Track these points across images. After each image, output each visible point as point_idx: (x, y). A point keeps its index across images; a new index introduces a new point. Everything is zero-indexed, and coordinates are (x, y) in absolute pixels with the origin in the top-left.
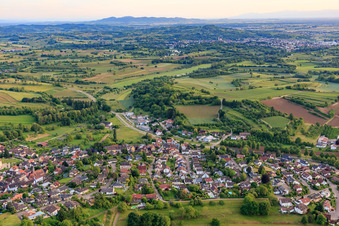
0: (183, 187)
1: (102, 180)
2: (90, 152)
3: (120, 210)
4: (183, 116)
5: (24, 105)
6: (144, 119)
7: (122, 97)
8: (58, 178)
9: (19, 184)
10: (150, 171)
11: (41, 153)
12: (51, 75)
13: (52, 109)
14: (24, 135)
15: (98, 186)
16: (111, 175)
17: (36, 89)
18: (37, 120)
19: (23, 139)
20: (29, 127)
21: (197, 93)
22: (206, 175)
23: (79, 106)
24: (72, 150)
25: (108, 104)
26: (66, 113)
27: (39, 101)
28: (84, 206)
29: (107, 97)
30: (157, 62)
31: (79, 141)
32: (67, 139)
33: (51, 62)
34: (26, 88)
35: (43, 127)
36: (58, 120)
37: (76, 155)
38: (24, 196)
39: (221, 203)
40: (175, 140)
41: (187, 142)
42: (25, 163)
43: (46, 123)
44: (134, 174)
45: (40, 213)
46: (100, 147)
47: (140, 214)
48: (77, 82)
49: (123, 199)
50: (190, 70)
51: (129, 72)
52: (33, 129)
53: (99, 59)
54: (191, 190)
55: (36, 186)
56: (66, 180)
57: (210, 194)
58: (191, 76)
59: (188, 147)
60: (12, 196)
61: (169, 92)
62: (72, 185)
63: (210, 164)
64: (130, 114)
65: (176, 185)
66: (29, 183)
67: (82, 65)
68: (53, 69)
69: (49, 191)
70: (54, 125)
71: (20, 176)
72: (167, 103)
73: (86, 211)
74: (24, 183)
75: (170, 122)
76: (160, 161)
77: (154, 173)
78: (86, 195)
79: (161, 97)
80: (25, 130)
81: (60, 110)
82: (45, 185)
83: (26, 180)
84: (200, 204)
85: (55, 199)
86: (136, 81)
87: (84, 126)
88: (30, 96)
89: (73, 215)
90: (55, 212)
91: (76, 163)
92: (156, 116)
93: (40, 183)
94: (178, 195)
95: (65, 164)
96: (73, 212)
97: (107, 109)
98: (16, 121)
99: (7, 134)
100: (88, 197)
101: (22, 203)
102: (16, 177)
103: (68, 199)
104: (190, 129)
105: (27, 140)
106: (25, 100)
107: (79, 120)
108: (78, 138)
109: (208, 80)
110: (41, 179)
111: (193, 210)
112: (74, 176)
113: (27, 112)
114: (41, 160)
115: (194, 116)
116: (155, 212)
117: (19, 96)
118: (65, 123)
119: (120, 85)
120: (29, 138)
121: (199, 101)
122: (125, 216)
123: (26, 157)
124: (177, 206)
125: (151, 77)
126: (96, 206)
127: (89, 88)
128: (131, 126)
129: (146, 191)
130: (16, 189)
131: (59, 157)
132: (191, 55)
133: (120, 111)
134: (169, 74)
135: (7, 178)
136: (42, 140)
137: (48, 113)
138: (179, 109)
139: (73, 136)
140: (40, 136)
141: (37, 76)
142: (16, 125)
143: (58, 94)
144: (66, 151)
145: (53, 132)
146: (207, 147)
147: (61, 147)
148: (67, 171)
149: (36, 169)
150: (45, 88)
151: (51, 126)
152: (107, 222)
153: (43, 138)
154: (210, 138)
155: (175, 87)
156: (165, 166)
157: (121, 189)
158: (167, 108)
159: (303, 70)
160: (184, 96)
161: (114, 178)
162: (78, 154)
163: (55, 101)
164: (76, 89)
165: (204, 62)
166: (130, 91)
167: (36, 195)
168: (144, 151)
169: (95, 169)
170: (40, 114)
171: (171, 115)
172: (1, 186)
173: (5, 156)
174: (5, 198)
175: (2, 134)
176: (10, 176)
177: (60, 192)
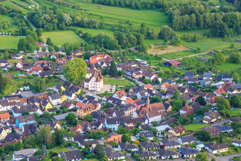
8: (184, 122)
9: (122, 120)
11: (167, 77)
13: (198, 5)
14: (145, 43)
18: (170, 20)
19: (141, 50)
20: (156, 31)
24: (218, 79)
26: (220, 16)
31: (233, 67)
32: (215, 60)
35: (179, 35)
36: (206, 26)
37: (223, 89)
38: (124, 139)
42: (138, 89)
43: (185, 29)
52: (161, 36)
55: (146, 127)
56: (195, 127)
60: (107, 136)
62: (203, 137)
66: (137, 122)
69: (165, 139)
70: (198, 34)
71: (127, 107)
74: (130, 120)
78: (222, 156)
80: (149, 36)
82: (161, 129)
83: (135, 115)
85: (170, 153)
93: (155, 124)
95: (201, 101)
99: (119, 38)
101: (119, 149)
102: (121, 108)
105: (149, 52)
108: (234, 61)
110: (158, 118)
112: (210, 121)
113: (158, 6)
114: (164, 88)
118: (217, 32)
120: (152, 50)
123: (142, 80)
130: (116, 127)
131: (193, 88)
135: (107, 107)
136: (173, 55)
137: (192, 12)
139: (225, 57)
140: (171, 49)
142: (137, 26)
144: (207, 80)
145: (194, 46)
147: (201, 72)
148: (201, 114)
149: (153, 101)
151: (191, 34)
153: (175, 52)
162: (227, 87)
167: (142, 141)
170: (177, 12)
172: (96, 118)
173: (111, 72)
174: (96, 137)
175: (111, 36)
176: (112, 105)
177: (181, 144)
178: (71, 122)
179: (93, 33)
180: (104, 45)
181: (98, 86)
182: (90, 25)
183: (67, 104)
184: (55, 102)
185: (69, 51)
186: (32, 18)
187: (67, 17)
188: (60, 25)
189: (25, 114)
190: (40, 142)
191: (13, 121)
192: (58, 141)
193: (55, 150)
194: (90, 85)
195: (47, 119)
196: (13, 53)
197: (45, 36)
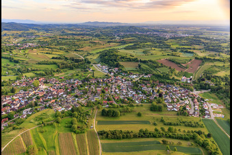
0: (125, 98)
1: (89, 94)
2: (83, 81)
3: (98, 108)
4: (122, 66)
5: (53, 60)
6: (105, 68)
7: (95, 57)
8: (70, 93)
9: (53, 95)
10: (109, 90)
11: (62, 82)
12: (64, 47)
13: (65, 62)
14: (53, 73)
15: (88, 97)
16: (93, 92)
17: (58, 53)
18: (59, 67)
19: (53, 75)
20: (56, 70)
21: (128, 57)
22: (134, 93)
23: (77, 61)
24: (75, 80)
25: (90, 60)
26: (71, 64)
27: (59, 58)
28: (82, 106)
29: (89, 57)
30: (110, 42)
31: (78, 77)
32: (73, 76)
33: (64, 41)
34: (53, 53)
36: (68, 67)
37: (77, 83)
38: (56, 101)
39: (142, 106)
40: (119, 77)
41: (125, 78)
42: (55, 86)
43: (63, 69)
44: (103, 92)
45: (63, 109)
46: (87, 79)
47: (107, 110)
48: (75, 50)
49: (99, 103)
50: (125, 46)
51: (98, 46)
52: (57, 71)
53: (85, 40)
54: (128, 99)
55: (60, 96)
57: (137, 101)
58: (125, 49)
59: (126, 80)
60: (50, 101)
61: (117, 56)
62: (76, 96)
63: (135, 88)
64: (99, 65)
65: (122, 97)
66: (57, 95)
67: (78, 43)
68: (65, 44)
69: (67, 99)
71: (53, 92)
72: (115, 61)
73: (83, 108)
74: (55, 95)
75: (117, 69)
76: (114, 86)
77: (111, 92)
78: (83, 101)
79: (112, 58)
80: (54, 71)
81: (69, 63)
82: (64, 96)
83: (56, 93)
84: (132, 106)
85: (69, 102)
86: (101, 50)
87: (79, 70)
88: (55, 56)
89: (78, 110)
90: (70, 109)
91: (77, 87)
92: (111, 66)
93: (62, 95)
94: (123, 101)
95: (72, 87)
96: (78, 109)
97: (89, 63)
98: (50, 67)
99: (46, 73)
100: (84, 102)
101: (55, 104)
102: (51, 92)
103: (75, 103)
104: (126, 72)
106: (53, 58)
107: (77, 67)
108: (77, 75)
109: (132, 51)
110: (62, 93)
111: (130, 108)
112: (77, 92)
113: (55, 63)
114: (61, 85)
115: (128, 67)
116: (113, 109)
117: (51, 56)
118: (71, 68)
119: (94, 52)
120: (56, 75)
121: (129, 60)
122: (101, 110)
123: (55, 83)
124: (122, 107)
125: (108, 49)
126: (87, 106)
127: (81, 53)
128: (100, 70)
129: (109, 100)
131: (69, 84)
132: (125, 39)
133: (95, 64)
134: (115, 48)
135: (47, 92)
137: (64, 64)
138: (121, 63)
139: (75, 74)
140: (61, 74)
141: (58, 47)
142: (50, 69)
143: (67, 55)
144: (72, 81)
145: (66, 73)
146: (134, 81)
147: (70, 79)
149: (60, 89)
150: (61, 53)
151: (65, 70)
152: (92, 113)
153: (62, 75)
154: (135, 76)
155: (118, 54)
156: (116, 89)
157: (98, 98)
158: (116, 63)
159: (174, 47)
160: (123, 58)
161: (95, 93)
162: (78, 82)
163: (66, 59)
164: (75, 53)
165: (130, 43)
166: (99, 55)
167: (60, 100)
168: (106, 81)
169: (86, 89)
170: (60, 64)
171: (117, 66)
172: (45, 96)
173: (46, 82)
174: (47, 101)
175: (44, 72)
176: (49, 92)
177: (71, 99)
178: (38, 98)
179: (38, 72)
180: (42, 75)
181: (43, 87)
182: (36, 70)
183: (35, 93)
184: (31, 93)
185: (32, 78)
186: (19, 70)
187: (30, 69)
188: (28, 71)
189: (23, 98)
190: (31, 106)
191: (20, 101)
192: (36, 105)
193: (36, 107)
194: (41, 87)
195: (30, 98)
196: (15, 81)
197: (24, 75)
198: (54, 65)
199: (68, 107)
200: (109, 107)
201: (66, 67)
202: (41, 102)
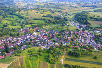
0: (86, 45)
1: (62, 41)
2: (60, 32)
3: (67, 50)
4: (90, 24)
5: (43, 17)
6: (77, 24)
7: (72, 17)
8: (51, 39)
9: (40, 39)
10: (77, 40)
11: (47, 31)
12: (52, 9)
13: (51, 19)
14: (42, 26)
15: (61, 42)
16: (65, 40)
17: (47, 13)
18: (46, 22)
19: (42, 27)
20: (44, 24)
21: (96, 17)
22: (95, 43)
23: (58, 19)
24: (55, 31)
25: (67, 19)
26: (54, 21)
27: (47, 17)
28: (57, 47)
29: (67, 17)
30: (84, 6)
31: (57, 29)
32: (54, 28)
33: (52, 5)
34: (44, 13)
35: (48, 24)
36: (52, 22)
38: (41, 43)
39: (98, 52)
40: (86, 31)
41: (90, 32)
42: (42, 34)
43: (49, 23)
44: (72, 40)
45: (45, 48)
46: (63, 31)
47: (72, 51)
48: (59, 12)
49: (68, 47)
50: (95, 9)
51: (75, 9)
52: (45, 25)
53: (66, 5)
54: (89, 46)
55: (44, 40)
56: (52, 40)
57: (95, 49)
58: (95, 11)
59: (90, 34)
60: (38, 42)
61: (87, 16)
62: (54, 41)
63: (97, 39)
64: (73, 22)
65: (85, 45)
66: (43, 39)
67: (61, 7)
68: (52, 7)
69: (48, 42)
70: (51, 24)
71: (40, 37)
72: (85, 19)
73: (57, 49)
75: (85, 25)
76: (81, 37)
77: (78, 40)
78: (57, 44)
79: (84, 18)
80: (43, 25)
81: (53, 20)
82: (47, 40)
83: (42, 38)
84: (91, 51)
85: (49, 44)
86: (77, 12)
87: (59, 25)
88: (45, 15)
89: (53, 49)
90: (49, 48)
91: (56, 35)
92: (81, 23)
93: (46, 40)
94: (85, 48)
95: (53, 35)
97: (66, 20)
98: (41, 22)
99: (38, 25)
100: (58, 45)
101: (40, 44)
103: (53, 45)
104: (92, 28)
105: (43, 27)
106: (44, 16)
107: (58, 23)
108: (57, 28)
109: (100, 13)
110: (46, 38)
111: (89, 53)
112: (55, 39)
113: (44, 20)
114: (46, 33)
116: (77, 52)
117: (42, 15)
118: (54, 23)
119: (71, 13)
120: (44, 27)
121: (96, 20)
122: (68, 51)
123: (42, 32)
124: (84, 51)
125: (81, 11)
126: (60, 48)
127: (62, 13)
128: (73, 26)
129: (75, 45)
130: (39, 40)
131: (51, 33)
132: (96, 4)
133: (70, 21)
134: (87, 10)
135: (37, 37)
136: (47, 28)
137: (50, 20)
138: (89, 21)
139: (56, 27)
140: (47, 27)
141: (48, 9)
142: (41, 23)
143: (53, 15)
144: (53, 31)
145: (51, 26)
146: (97, 34)
147: (52, 30)
148: (53, 37)
149: (45, 36)
150: (49, 13)
151: (50, 24)
152: (63, 53)
153: (48, 27)
154: (98, 31)
155: (89, 15)
156: (82, 39)
157: (67, 44)
158: (85, 21)
160: (91, 18)
161: (66, 40)
162: (57, 33)
163: (52, 17)
164: (58, 14)
165: (100, 7)
166: (74, 15)
167: (44, 43)
168: (76, 33)
169: (61, 37)
170: (47, 20)
171: (86, 23)
172: (35, 39)
173: (37, 31)
174: (36, 42)
175: (37, 25)
176: (38, 37)
177: (50, 43)
178: (31, 40)
179: (34, 25)
180: (36, 27)
181: (35, 34)
182: (33, 23)
183: (30, 37)
184: (28, 37)
185: (30, 28)
186: (23, 23)
187: (29, 22)
188: (28, 24)
189: (23, 39)
190: (26, 44)
191: (21, 41)
192: (30, 44)
193: (29, 45)
194: (34, 34)
195: (27, 40)
196: (20, 29)
197: (25, 26)
198: (44, 21)
199: (47, 47)
200: (74, 50)
201: (50, 22)
202: (33, 43)
